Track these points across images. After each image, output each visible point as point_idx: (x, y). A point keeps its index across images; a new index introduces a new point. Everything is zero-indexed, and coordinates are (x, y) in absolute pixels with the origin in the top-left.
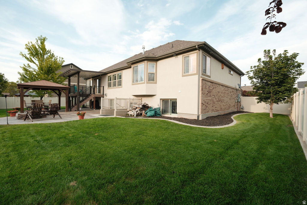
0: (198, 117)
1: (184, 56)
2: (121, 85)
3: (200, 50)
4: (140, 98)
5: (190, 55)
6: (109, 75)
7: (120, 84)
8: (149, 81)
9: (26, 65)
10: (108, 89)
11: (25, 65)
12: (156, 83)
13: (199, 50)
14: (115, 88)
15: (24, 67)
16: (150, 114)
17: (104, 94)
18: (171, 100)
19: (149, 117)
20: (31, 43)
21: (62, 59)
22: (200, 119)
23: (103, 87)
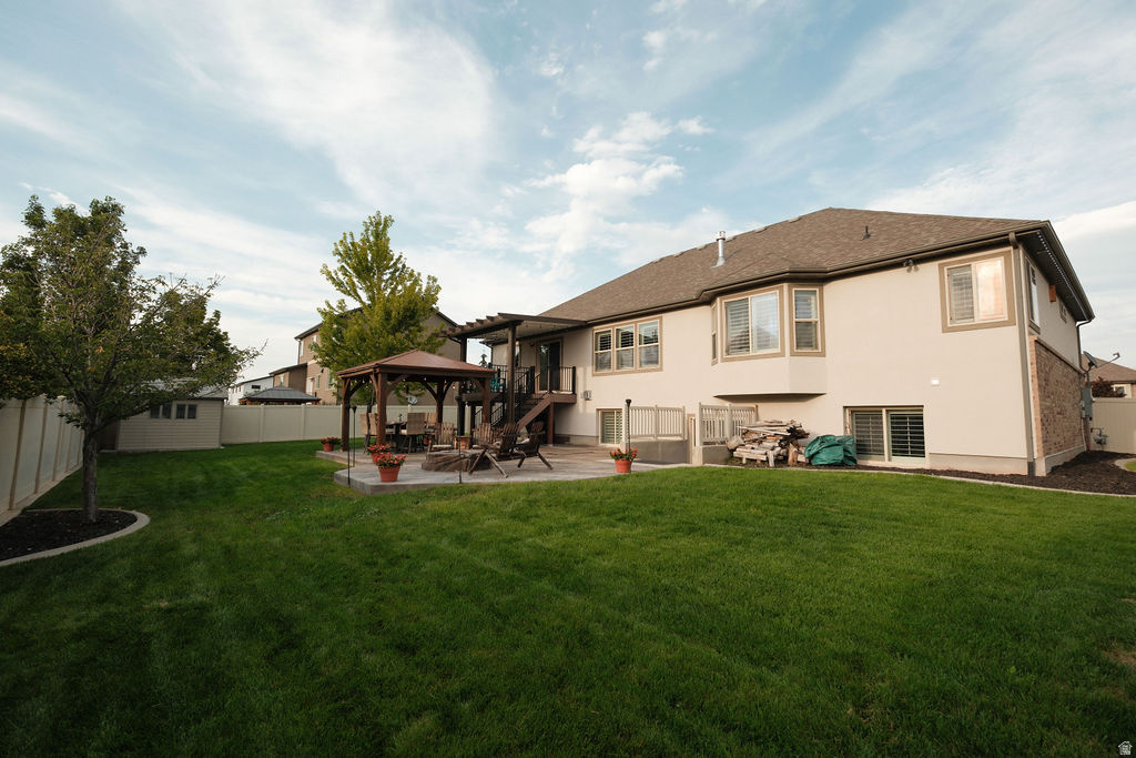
0: (1031, 466)
1: (949, 263)
2: (657, 362)
3: (1020, 246)
4: (753, 405)
5: (973, 264)
6: (598, 329)
7: (653, 360)
8: (798, 347)
9: (334, 305)
10: (593, 375)
11: (329, 305)
12: (823, 354)
13: (1016, 247)
14: (633, 372)
15: (328, 309)
16: (832, 457)
17: (580, 391)
18: (889, 409)
19: (830, 466)
20: (352, 235)
21: (435, 280)
22: (1037, 474)
23: (574, 369)
